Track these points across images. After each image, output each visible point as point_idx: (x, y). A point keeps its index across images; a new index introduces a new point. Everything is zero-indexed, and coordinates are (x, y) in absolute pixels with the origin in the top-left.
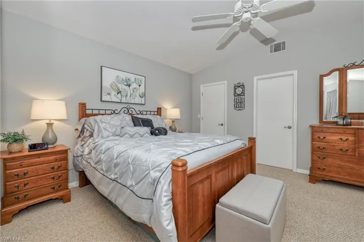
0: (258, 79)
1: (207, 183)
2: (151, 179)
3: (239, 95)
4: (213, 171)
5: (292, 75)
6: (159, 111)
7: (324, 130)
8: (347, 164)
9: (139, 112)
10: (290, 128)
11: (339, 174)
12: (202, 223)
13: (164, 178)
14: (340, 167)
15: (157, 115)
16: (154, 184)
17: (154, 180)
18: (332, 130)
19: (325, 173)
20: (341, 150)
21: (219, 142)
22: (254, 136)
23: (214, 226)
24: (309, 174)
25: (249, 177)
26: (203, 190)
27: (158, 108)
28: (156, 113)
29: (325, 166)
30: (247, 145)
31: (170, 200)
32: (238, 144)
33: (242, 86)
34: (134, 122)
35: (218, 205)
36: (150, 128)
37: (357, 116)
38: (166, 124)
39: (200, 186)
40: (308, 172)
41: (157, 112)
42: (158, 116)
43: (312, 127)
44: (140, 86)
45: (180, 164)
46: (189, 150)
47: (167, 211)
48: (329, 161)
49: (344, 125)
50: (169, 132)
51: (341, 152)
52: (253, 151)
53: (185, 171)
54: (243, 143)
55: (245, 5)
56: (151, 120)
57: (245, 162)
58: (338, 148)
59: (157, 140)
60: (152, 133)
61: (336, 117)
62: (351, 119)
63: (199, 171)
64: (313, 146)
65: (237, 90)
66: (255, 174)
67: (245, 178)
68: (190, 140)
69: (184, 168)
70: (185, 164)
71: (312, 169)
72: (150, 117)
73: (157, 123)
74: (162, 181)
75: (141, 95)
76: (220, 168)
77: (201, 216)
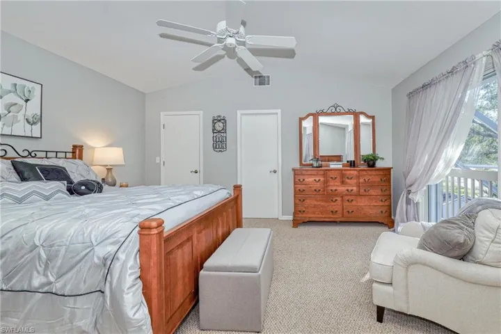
0: (242, 114)
1: (187, 248)
2: (99, 258)
3: (219, 132)
4: (195, 230)
5: (277, 114)
6: (77, 152)
7: (304, 172)
8: (319, 203)
9: (26, 153)
10: (275, 172)
11: (314, 214)
12: (182, 301)
13: (124, 251)
14: (315, 206)
15: (74, 157)
16: (105, 265)
17: (105, 259)
18: (309, 173)
19: (304, 215)
20: (315, 190)
21: (199, 193)
22: (239, 184)
23: (197, 301)
24: (292, 219)
25: (236, 232)
26: (182, 257)
27: (75, 147)
28: (69, 155)
29: (305, 208)
30: (232, 194)
31: (137, 279)
32: (223, 195)
33: (223, 120)
34: (19, 173)
35: (202, 272)
36: (65, 182)
37: (327, 158)
38: (97, 174)
39: (179, 252)
40: (291, 218)
41: (73, 152)
42: (77, 161)
43: (294, 170)
44: (27, 101)
45: (154, 224)
46: (160, 208)
47: (134, 294)
48: (308, 202)
49: (317, 167)
50: (105, 187)
51: (315, 193)
52: (239, 202)
53: (160, 233)
54: (228, 193)
55: (229, 29)
56: (64, 168)
57: (231, 216)
58: (313, 189)
59: (88, 201)
60: (72, 191)
61: (312, 160)
62: (322, 161)
63: (177, 233)
64: (295, 188)
65: (217, 125)
66: (241, 227)
67: (231, 235)
68: (155, 196)
69: (160, 229)
70: (160, 224)
71: (295, 214)
72: (61, 163)
73: (76, 172)
74: (122, 256)
75: (31, 120)
76: (202, 227)
77: (181, 291)
